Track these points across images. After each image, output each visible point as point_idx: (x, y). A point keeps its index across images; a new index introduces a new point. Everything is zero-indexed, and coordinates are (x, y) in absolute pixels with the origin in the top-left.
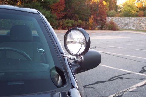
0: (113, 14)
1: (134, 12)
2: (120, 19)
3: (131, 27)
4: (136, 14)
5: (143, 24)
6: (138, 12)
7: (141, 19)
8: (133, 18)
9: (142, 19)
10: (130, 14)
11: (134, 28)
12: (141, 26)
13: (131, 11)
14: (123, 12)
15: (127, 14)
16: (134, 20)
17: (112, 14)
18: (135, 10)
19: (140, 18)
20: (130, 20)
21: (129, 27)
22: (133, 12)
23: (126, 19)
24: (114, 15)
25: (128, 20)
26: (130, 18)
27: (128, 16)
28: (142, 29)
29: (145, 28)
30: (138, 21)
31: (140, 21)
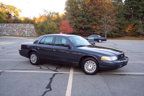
3: (5, 33)
4: (7, 20)
5: (15, 30)
6: (7, 18)
7: (12, 25)
8: (6, 25)
9: (14, 26)
10: (1, 21)
11: (8, 34)
12: (14, 32)
13: (1, 18)
16: (7, 27)
18: (5, 16)
20: (3, 26)
21: (4, 33)
22: (4, 18)
26: (2, 24)
28: (16, 35)
29: (18, 33)
30: (11, 27)
31: (12, 27)
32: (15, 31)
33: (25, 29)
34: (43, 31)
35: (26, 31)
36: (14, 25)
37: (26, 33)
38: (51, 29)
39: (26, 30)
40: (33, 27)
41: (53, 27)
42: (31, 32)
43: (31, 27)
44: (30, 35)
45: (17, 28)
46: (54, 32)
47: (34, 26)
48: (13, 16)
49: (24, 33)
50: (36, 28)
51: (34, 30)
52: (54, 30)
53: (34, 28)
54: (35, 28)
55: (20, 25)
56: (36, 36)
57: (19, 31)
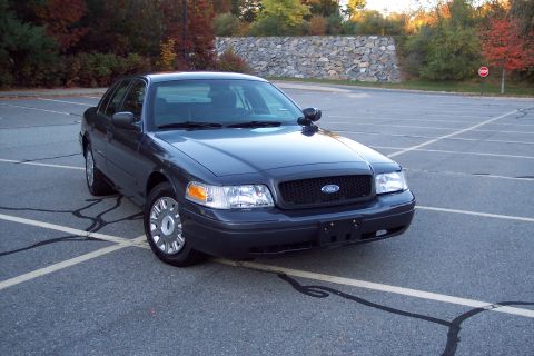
0: (229, 27)
1: (295, 20)
2: (252, 45)
3: (290, 70)
4: (302, 26)
5: (326, 60)
6: (307, 18)
7: (318, 42)
8: (295, 41)
9: (324, 44)
10: (284, 27)
11: (301, 73)
12: (320, 66)
13: (286, 18)
14: (260, 20)
15: (276, 28)
16: (298, 47)
17: (225, 25)
18: (298, 12)
19: (315, 38)
20: (286, 48)
21: (285, 70)
22: (293, 18)
23: (272, 44)
24: (232, 29)
25: (279, 46)
26: (285, 40)
27: (277, 34)
28: (325, 76)
29: (332, 72)
30: (311, 50)
31: (316, 50)
32: (323, 64)
33: (360, 56)
34: (425, 63)
35: (364, 65)
36: (325, 40)
37: (363, 70)
38: (458, 53)
39: (365, 57)
40: (392, 47)
41: (466, 46)
42: (380, 67)
43: (383, 48)
44: (375, 79)
45: (334, 53)
46: (468, 64)
47: (396, 42)
48: (345, 8)
49: (356, 71)
50: (402, 53)
51: (395, 60)
52: (471, 59)
53: (393, 53)
54: (398, 52)
55: (344, 43)
56: (398, 81)
57: (339, 63)
